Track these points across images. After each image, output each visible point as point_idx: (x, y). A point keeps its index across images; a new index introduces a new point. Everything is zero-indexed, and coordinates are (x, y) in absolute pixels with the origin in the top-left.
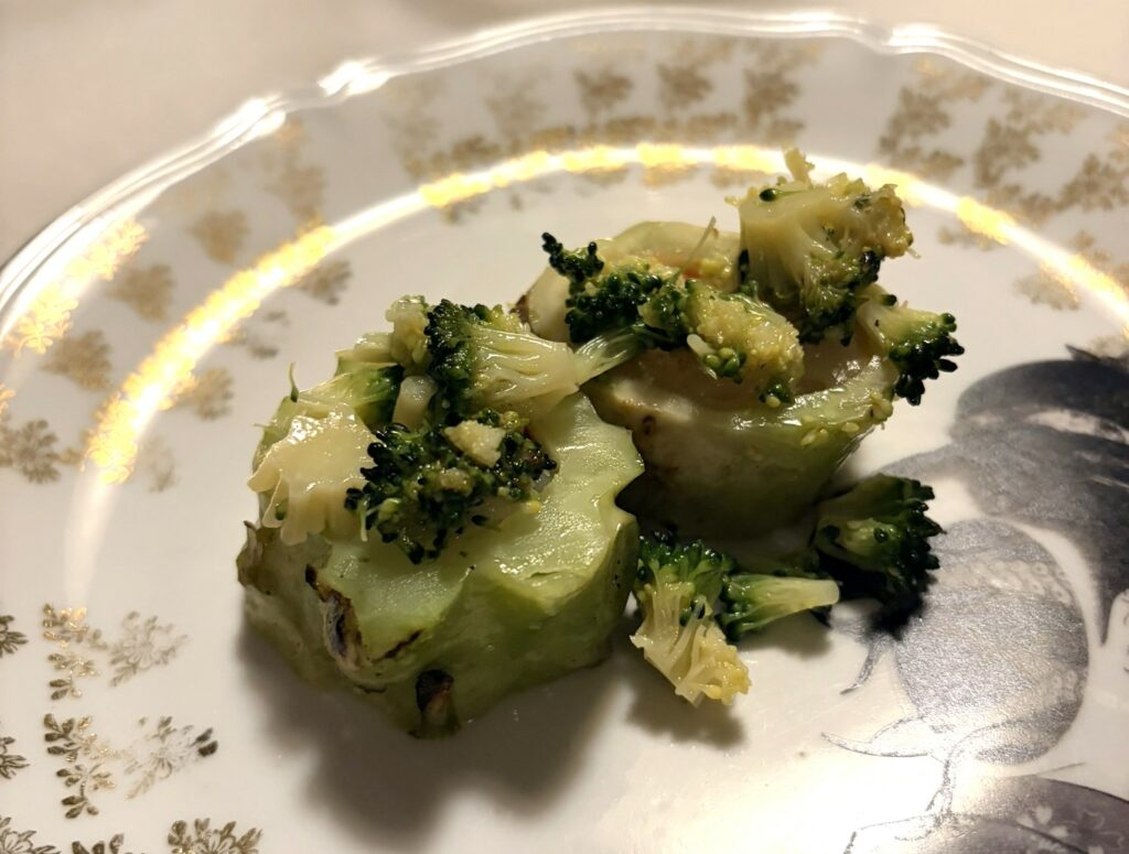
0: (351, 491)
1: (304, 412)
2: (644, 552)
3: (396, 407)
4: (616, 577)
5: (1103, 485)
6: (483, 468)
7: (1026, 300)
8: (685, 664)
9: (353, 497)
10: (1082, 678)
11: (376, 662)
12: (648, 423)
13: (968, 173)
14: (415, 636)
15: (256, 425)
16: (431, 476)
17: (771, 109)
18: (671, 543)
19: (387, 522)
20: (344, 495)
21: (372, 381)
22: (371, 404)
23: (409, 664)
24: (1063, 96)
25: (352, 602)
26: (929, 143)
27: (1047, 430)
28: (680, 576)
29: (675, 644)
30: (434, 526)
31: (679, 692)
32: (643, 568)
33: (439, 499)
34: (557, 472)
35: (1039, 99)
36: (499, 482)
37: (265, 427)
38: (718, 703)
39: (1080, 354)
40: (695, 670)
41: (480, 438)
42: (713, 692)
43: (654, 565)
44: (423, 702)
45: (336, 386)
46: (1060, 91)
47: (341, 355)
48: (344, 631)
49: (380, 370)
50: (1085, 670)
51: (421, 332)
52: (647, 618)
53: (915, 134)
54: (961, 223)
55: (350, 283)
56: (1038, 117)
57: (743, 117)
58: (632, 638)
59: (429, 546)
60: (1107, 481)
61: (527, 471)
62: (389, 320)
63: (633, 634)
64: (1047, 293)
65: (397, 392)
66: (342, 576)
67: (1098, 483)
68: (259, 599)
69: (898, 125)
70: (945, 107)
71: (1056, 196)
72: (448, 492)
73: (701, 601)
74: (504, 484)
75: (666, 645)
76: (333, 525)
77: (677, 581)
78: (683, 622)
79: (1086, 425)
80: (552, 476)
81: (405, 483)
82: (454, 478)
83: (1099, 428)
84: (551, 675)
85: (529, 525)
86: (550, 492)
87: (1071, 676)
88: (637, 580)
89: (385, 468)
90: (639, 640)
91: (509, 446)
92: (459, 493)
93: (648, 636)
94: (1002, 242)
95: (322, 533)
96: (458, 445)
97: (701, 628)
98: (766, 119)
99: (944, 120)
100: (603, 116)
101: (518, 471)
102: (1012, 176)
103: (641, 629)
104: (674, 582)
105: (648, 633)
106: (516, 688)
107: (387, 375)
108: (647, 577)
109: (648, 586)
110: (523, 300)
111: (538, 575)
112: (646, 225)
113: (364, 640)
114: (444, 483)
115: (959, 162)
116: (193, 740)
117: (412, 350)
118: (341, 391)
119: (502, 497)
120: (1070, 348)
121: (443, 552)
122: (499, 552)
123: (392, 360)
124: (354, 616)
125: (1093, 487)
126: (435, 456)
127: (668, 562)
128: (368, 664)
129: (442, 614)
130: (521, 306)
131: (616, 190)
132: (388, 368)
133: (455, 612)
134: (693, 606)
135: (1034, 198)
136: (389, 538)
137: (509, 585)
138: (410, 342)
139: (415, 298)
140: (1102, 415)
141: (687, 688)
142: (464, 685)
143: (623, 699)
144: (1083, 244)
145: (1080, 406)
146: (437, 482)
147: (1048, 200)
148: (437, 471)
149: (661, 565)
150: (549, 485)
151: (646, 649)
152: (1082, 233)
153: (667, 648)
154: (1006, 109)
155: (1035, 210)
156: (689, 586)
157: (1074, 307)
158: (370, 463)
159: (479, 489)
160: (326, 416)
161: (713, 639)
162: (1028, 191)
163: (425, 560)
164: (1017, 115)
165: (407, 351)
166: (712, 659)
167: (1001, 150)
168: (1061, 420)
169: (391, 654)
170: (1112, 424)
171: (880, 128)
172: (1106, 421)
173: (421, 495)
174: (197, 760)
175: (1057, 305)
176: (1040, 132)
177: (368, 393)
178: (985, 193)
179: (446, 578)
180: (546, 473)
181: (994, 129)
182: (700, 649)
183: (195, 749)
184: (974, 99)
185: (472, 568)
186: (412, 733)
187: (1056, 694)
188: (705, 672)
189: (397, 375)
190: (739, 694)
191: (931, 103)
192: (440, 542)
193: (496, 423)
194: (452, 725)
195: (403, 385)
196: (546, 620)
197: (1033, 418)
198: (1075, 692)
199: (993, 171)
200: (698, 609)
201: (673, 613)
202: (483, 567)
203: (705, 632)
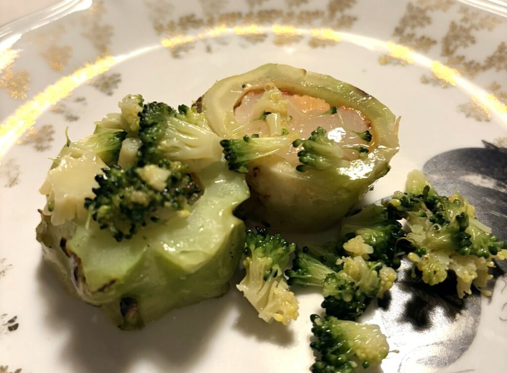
0: (87, 199)
1: (70, 154)
2: (248, 239)
3: (120, 154)
4: (231, 253)
5: (496, 216)
6: (156, 191)
7: (463, 115)
8: (265, 301)
9: (88, 202)
10: (476, 322)
11: (93, 293)
12: (256, 171)
13: (438, 48)
14: (113, 282)
15: (49, 158)
16: (128, 195)
17: (342, 10)
18: (264, 235)
19: (103, 218)
20: (84, 201)
21: (110, 139)
22: (108, 151)
23: (113, 294)
24: (490, 11)
25: (82, 261)
26: (419, 32)
27: (469, 185)
28: (265, 253)
29: (260, 291)
30: (129, 222)
31: (260, 316)
32: (247, 248)
33: (131, 207)
34: (202, 194)
35: (477, 12)
36: (165, 199)
37: (54, 160)
38: (280, 323)
39: (488, 145)
40: (270, 305)
41: (156, 175)
42: (279, 318)
43: (252, 247)
44: (124, 312)
45: (91, 140)
46: (489, 8)
47: (98, 124)
48: (78, 275)
49: (116, 133)
50: (479, 317)
51: (136, 115)
52: (247, 275)
53: (413, 27)
54: (433, 74)
55: (119, 84)
56: (477, 21)
57: (327, 13)
58: (238, 286)
59: (126, 232)
60: (498, 214)
61: (183, 194)
62: (120, 107)
63: (239, 284)
64: (474, 112)
65: (120, 146)
66: (78, 246)
67: (493, 215)
68: (47, 250)
69: (404, 21)
70: (429, 13)
71: (483, 63)
72: (136, 204)
73: (276, 267)
74: (168, 200)
75: (255, 291)
76: (79, 216)
77: (264, 256)
78: (265, 279)
79: (489, 183)
80: (199, 197)
81: (113, 198)
82: (139, 196)
83: (496, 185)
84: (195, 301)
85: (182, 223)
86: (197, 205)
87: (471, 320)
88: (243, 254)
89: (104, 189)
90: (241, 287)
91: (173, 181)
92: (142, 205)
93: (247, 285)
94: (453, 84)
95: (73, 220)
96: (144, 178)
97: (275, 283)
98: (338, 15)
99: (428, 20)
100: (257, 8)
101: (177, 194)
102: (460, 51)
103: (243, 281)
104: (261, 257)
105: (247, 284)
106: (176, 306)
107: (118, 136)
108: (248, 253)
109: (248, 258)
110: (200, 100)
111: (183, 252)
112: (270, 65)
113: (87, 281)
114: (133, 199)
115: (434, 42)
116: (6, 322)
117: (130, 124)
118: (93, 143)
119: (167, 208)
120: (484, 142)
121: (134, 236)
122: (165, 237)
123: (120, 128)
124: (82, 268)
125: (491, 217)
126: (131, 183)
127: (260, 246)
128: (90, 294)
129: (128, 271)
130: (199, 103)
131: (260, 45)
132: (120, 132)
133: (139, 268)
134: (271, 270)
135: (471, 63)
136: (104, 227)
137: (168, 257)
138: (130, 120)
139: (134, 96)
140: (498, 179)
141: (265, 314)
142: (146, 305)
143: (233, 315)
144: (494, 88)
145: (487, 172)
146: (129, 198)
147: (478, 64)
148: (130, 192)
149: (256, 247)
150: (198, 202)
151: (245, 292)
152: (495, 83)
153: (255, 293)
154: (461, 16)
155: (471, 69)
156: (270, 260)
157: (488, 120)
158: (97, 185)
159: (153, 203)
160: (80, 157)
161: (281, 289)
162: (468, 59)
163: (124, 240)
164: (465, 20)
165: (128, 125)
166: (280, 300)
167: (456, 37)
168: (477, 180)
169: (101, 290)
170: (503, 184)
171: (396, 23)
172: (500, 182)
173: (121, 205)
174: (6, 333)
175: (479, 119)
176: (477, 29)
177: (107, 145)
178: (446, 59)
179: (133, 251)
180: (196, 195)
181: (453, 26)
182: (274, 294)
183: (7, 327)
184: (445, 11)
185: (149, 246)
186: (119, 327)
187: (462, 329)
188: (275, 306)
189: (123, 136)
190: (293, 320)
191: (423, 11)
192: (133, 230)
193: (168, 167)
194: (140, 325)
195: (124, 142)
196: (189, 276)
197: (462, 178)
198: (472, 329)
199: (451, 48)
200: (274, 271)
201: (260, 274)
202: (154, 246)
203: (277, 285)
